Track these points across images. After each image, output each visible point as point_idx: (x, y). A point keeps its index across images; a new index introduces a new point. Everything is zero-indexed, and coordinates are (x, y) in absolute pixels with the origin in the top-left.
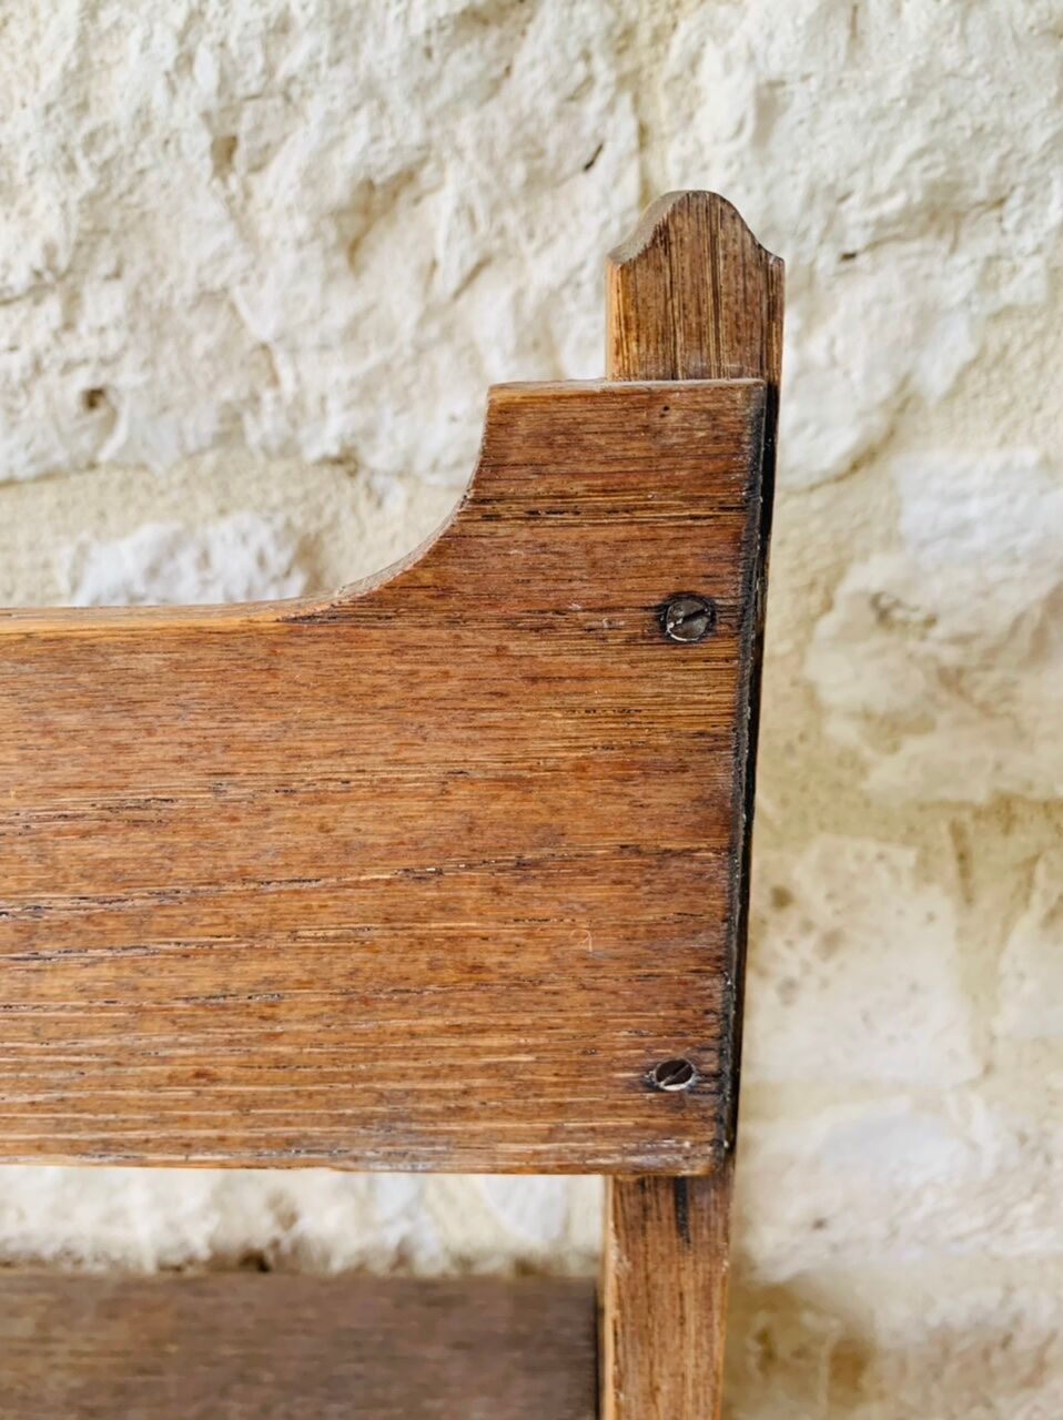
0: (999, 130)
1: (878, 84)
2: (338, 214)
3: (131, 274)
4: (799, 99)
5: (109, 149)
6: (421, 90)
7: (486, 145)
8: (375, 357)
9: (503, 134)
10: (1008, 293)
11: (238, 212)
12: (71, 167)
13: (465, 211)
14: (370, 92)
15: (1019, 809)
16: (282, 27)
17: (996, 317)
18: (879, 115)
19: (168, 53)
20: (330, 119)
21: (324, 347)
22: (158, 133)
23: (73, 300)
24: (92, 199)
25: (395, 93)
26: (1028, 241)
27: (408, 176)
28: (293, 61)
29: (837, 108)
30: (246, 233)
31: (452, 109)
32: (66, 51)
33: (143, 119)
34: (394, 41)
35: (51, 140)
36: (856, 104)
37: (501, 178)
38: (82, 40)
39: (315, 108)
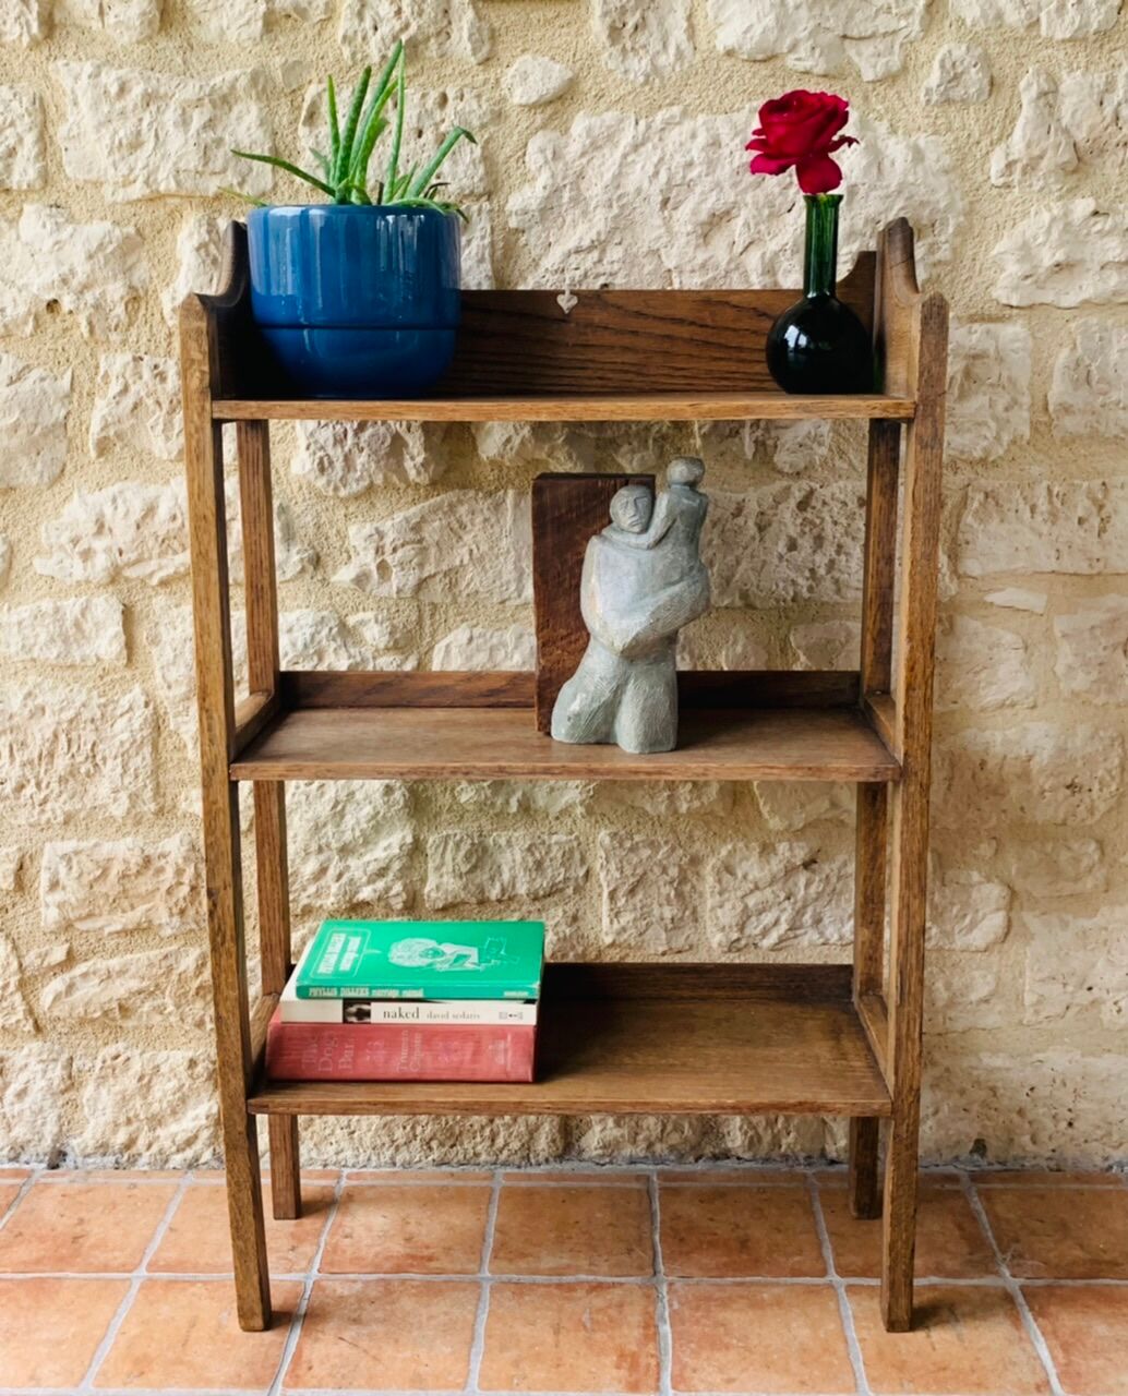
0: (928, 202)
1: (888, 187)
2: (702, 224)
3: (625, 243)
4: (862, 191)
5: (624, 201)
6: (735, 185)
7: (756, 203)
8: (711, 275)
9: (762, 200)
10: (939, 256)
11: (667, 222)
12: (611, 206)
13: (747, 224)
14: (718, 185)
15: (959, 464)
16: (690, 164)
17: (935, 265)
18: (888, 197)
19: (651, 170)
20: (702, 193)
21: (693, 271)
22: (643, 195)
23: (603, 251)
24: (616, 217)
25: (726, 186)
26: (943, 238)
27: (728, 212)
28: (693, 174)
29: (874, 194)
30: (669, 231)
31: (745, 191)
32: (614, 169)
33: (639, 191)
34: (728, 168)
35: (606, 197)
36: (880, 193)
37: (760, 214)
38: (621, 165)
39: (698, 190)
